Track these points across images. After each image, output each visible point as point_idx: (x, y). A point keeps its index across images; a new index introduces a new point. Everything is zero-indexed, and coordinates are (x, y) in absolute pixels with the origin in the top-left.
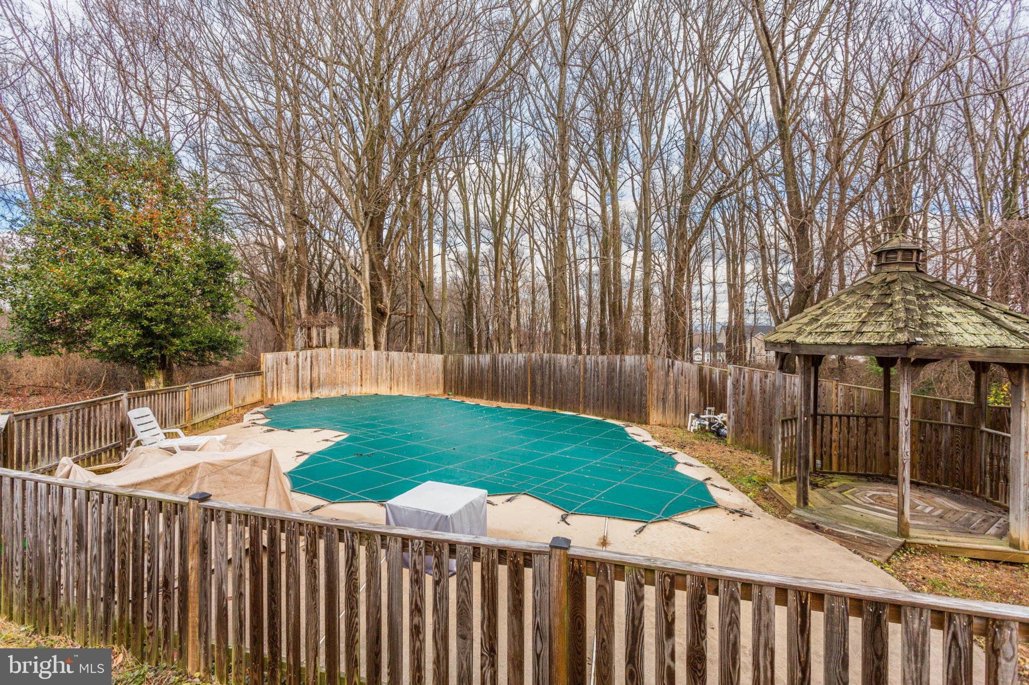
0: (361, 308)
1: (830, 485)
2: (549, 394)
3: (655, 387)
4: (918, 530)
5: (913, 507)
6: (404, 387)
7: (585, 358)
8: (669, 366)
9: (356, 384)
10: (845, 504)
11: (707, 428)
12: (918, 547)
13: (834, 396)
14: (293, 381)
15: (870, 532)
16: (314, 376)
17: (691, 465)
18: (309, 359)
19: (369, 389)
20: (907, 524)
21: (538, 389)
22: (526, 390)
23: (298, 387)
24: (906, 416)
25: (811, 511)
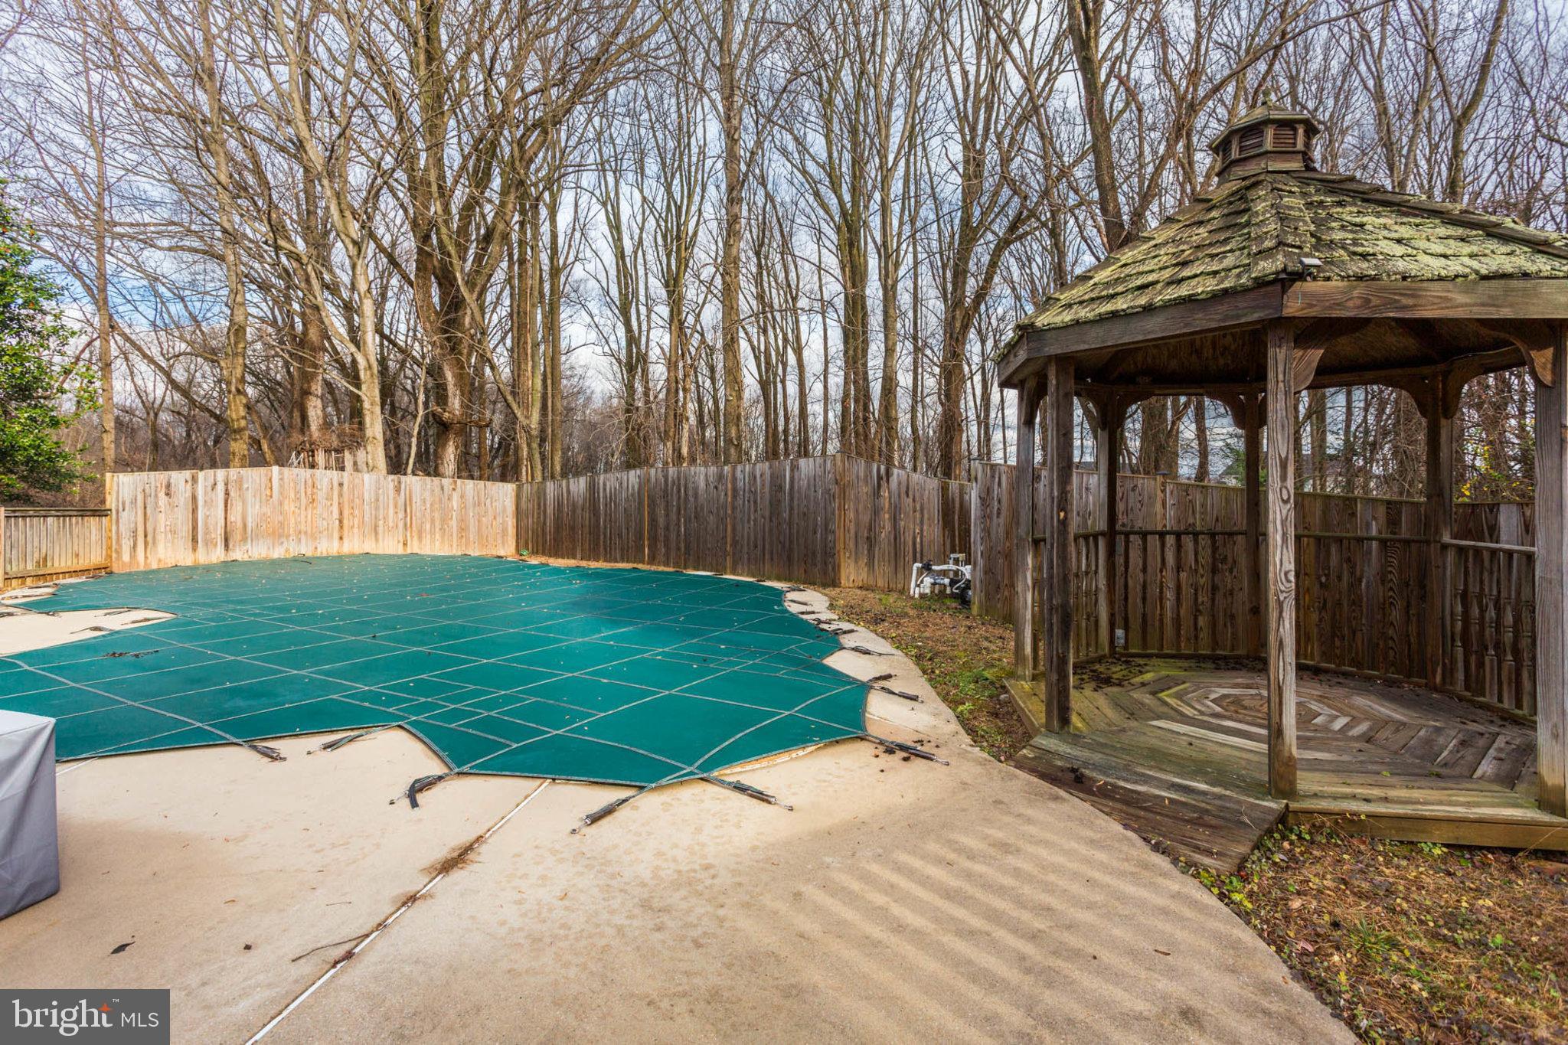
0: (358, 398)
1: (1138, 680)
2: (678, 543)
3: (851, 516)
4: (1318, 776)
5: (1305, 718)
6: (433, 541)
7: (734, 469)
8: (880, 478)
9: (330, 537)
10: (1159, 718)
11: (948, 591)
12: (1319, 819)
13: (1158, 507)
14: (185, 529)
15: (1203, 787)
16: (231, 518)
17: (867, 652)
18: (221, 487)
19: (354, 545)
20: (1291, 763)
21: (661, 532)
22: (641, 538)
23: (195, 540)
24: (1284, 478)
25: (1076, 739)
